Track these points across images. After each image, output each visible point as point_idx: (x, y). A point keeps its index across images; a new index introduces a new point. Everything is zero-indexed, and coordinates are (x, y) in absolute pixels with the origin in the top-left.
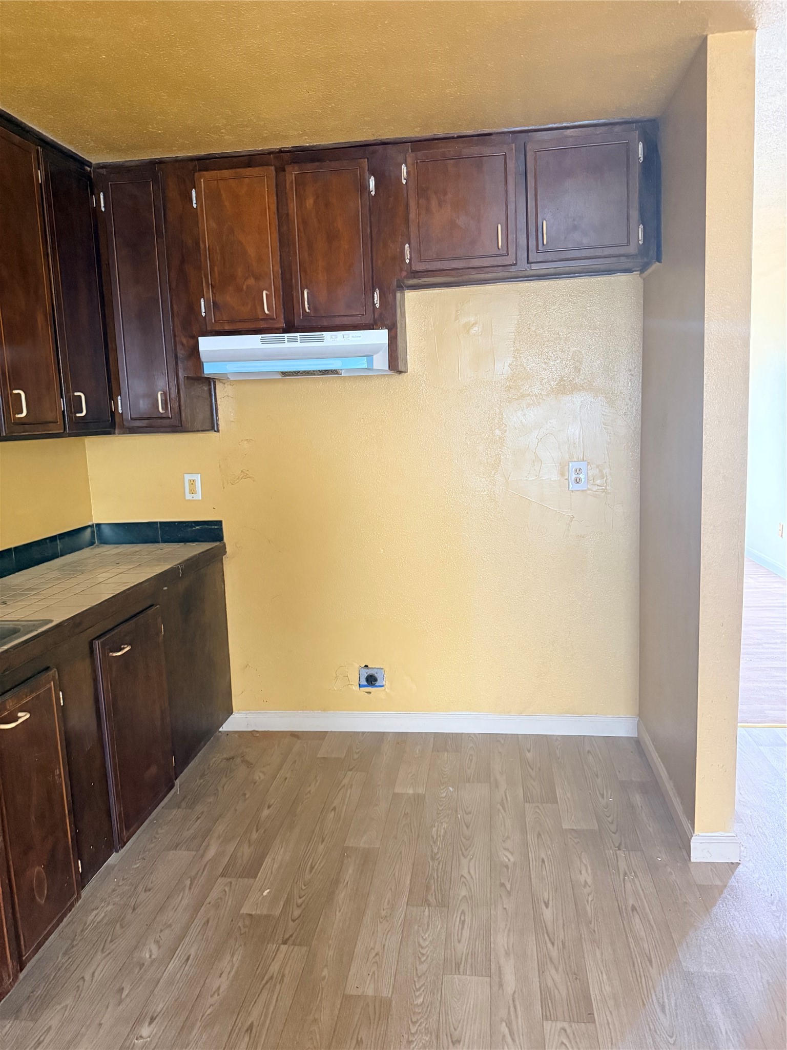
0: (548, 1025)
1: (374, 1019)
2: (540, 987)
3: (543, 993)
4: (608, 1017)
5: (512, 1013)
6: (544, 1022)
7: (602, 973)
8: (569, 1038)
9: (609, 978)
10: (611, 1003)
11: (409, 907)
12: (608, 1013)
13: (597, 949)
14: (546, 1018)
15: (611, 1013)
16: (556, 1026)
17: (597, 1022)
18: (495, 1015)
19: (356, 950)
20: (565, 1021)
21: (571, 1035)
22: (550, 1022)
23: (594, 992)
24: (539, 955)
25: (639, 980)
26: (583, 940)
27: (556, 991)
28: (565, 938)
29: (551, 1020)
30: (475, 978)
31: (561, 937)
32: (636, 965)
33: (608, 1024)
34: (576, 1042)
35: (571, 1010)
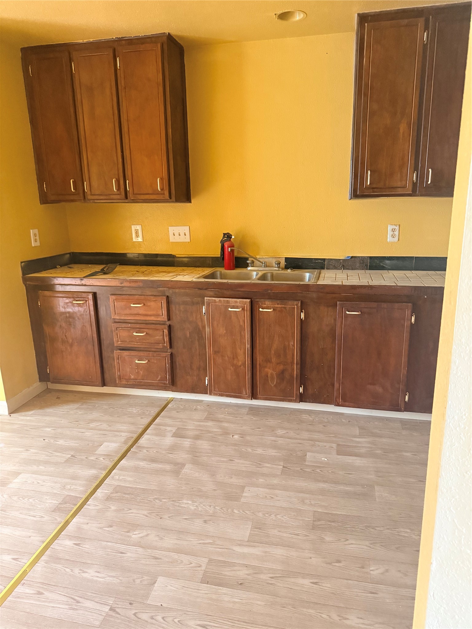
0: (206, 560)
1: (228, 495)
2: (236, 563)
3: (229, 563)
4: (203, 591)
5: (218, 546)
6: (208, 559)
7: (241, 599)
8: (195, 567)
9: (234, 603)
10: (214, 597)
11: (313, 512)
12: (206, 592)
13: (264, 603)
14: (210, 561)
15: (206, 594)
16: (204, 563)
17: (201, 584)
18: (218, 539)
19: (276, 490)
20: (206, 568)
21: (195, 569)
22: (207, 561)
23: (224, 590)
24: (263, 568)
25: (230, 620)
26: (275, 597)
27: (230, 570)
28: (277, 586)
29: (208, 562)
30: (248, 534)
31: (279, 584)
32: (245, 624)
33: (198, 590)
34: (190, 570)
35: (213, 574)
